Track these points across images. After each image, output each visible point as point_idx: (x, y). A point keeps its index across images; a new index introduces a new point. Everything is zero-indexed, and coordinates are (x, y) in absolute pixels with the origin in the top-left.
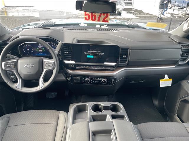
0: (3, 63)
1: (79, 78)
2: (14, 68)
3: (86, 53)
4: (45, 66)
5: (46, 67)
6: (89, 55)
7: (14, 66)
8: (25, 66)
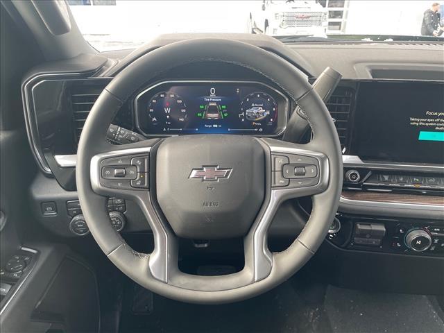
0: (95, 160)
1: (382, 228)
2: (143, 183)
3: (415, 121)
4: (278, 174)
5: (281, 182)
6: (432, 129)
7: (142, 172)
8: (194, 173)
